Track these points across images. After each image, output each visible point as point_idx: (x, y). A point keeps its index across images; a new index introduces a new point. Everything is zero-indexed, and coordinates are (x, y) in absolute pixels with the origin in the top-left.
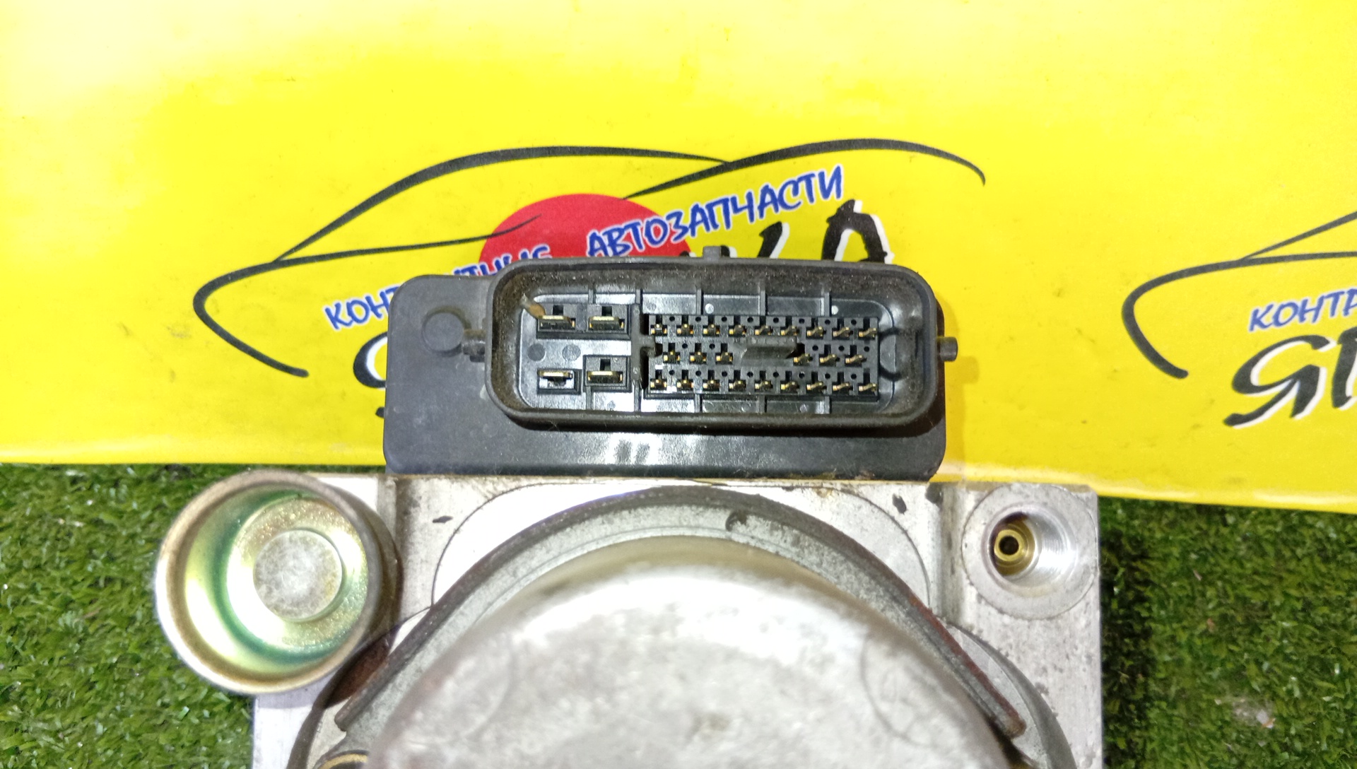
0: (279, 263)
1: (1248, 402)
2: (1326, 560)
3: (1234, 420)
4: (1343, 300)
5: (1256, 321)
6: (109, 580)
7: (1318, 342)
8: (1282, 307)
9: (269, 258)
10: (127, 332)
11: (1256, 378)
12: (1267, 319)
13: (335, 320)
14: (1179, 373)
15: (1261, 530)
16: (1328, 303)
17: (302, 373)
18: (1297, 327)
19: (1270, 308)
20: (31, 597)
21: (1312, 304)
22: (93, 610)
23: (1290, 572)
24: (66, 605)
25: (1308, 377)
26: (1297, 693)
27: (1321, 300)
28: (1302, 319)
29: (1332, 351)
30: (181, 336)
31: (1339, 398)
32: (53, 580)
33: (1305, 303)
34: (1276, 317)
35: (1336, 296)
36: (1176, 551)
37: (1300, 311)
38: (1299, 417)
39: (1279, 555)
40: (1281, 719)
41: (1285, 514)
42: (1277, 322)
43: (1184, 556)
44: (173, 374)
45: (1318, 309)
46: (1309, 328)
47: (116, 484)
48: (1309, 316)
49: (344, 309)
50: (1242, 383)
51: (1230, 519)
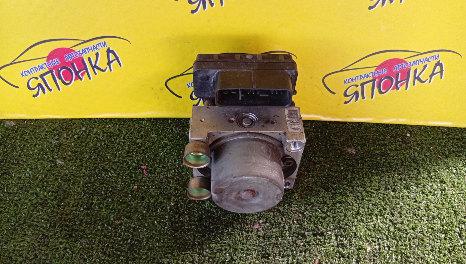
0: (181, 75)
1: (347, 99)
2: (367, 130)
3: (346, 103)
4: (359, 77)
5: (345, 82)
6: (145, 136)
7: (357, 86)
8: (349, 79)
9: (179, 74)
10: (152, 89)
11: (348, 93)
12: (347, 82)
13: (188, 86)
14: (334, 93)
15: (355, 126)
16: (357, 78)
17: (181, 97)
18: (352, 83)
19: (347, 79)
20: (131, 138)
21: (354, 79)
22: (143, 139)
23: (360, 132)
24: (137, 139)
25: (356, 93)
26: (360, 149)
27: (355, 78)
28: (353, 82)
29: (360, 87)
30: (162, 90)
31: (363, 98)
32: (134, 135)
33: (353, 78)
34: (348, 81)
35: (358, 77)
36: (338, 129)
37: (352, 80)
38: (357, 102)
39: (357, 129)
40: (356, 152)
41: (359, 123)
42: (349, 83)
43: (340, 129)
44: (158, 98)
45: (355, 79)
46: (354, 83)
47: (144, 121)
48: (354, 81)
49: (190, 84)
50: (345, 95)
51: (348, 123)
